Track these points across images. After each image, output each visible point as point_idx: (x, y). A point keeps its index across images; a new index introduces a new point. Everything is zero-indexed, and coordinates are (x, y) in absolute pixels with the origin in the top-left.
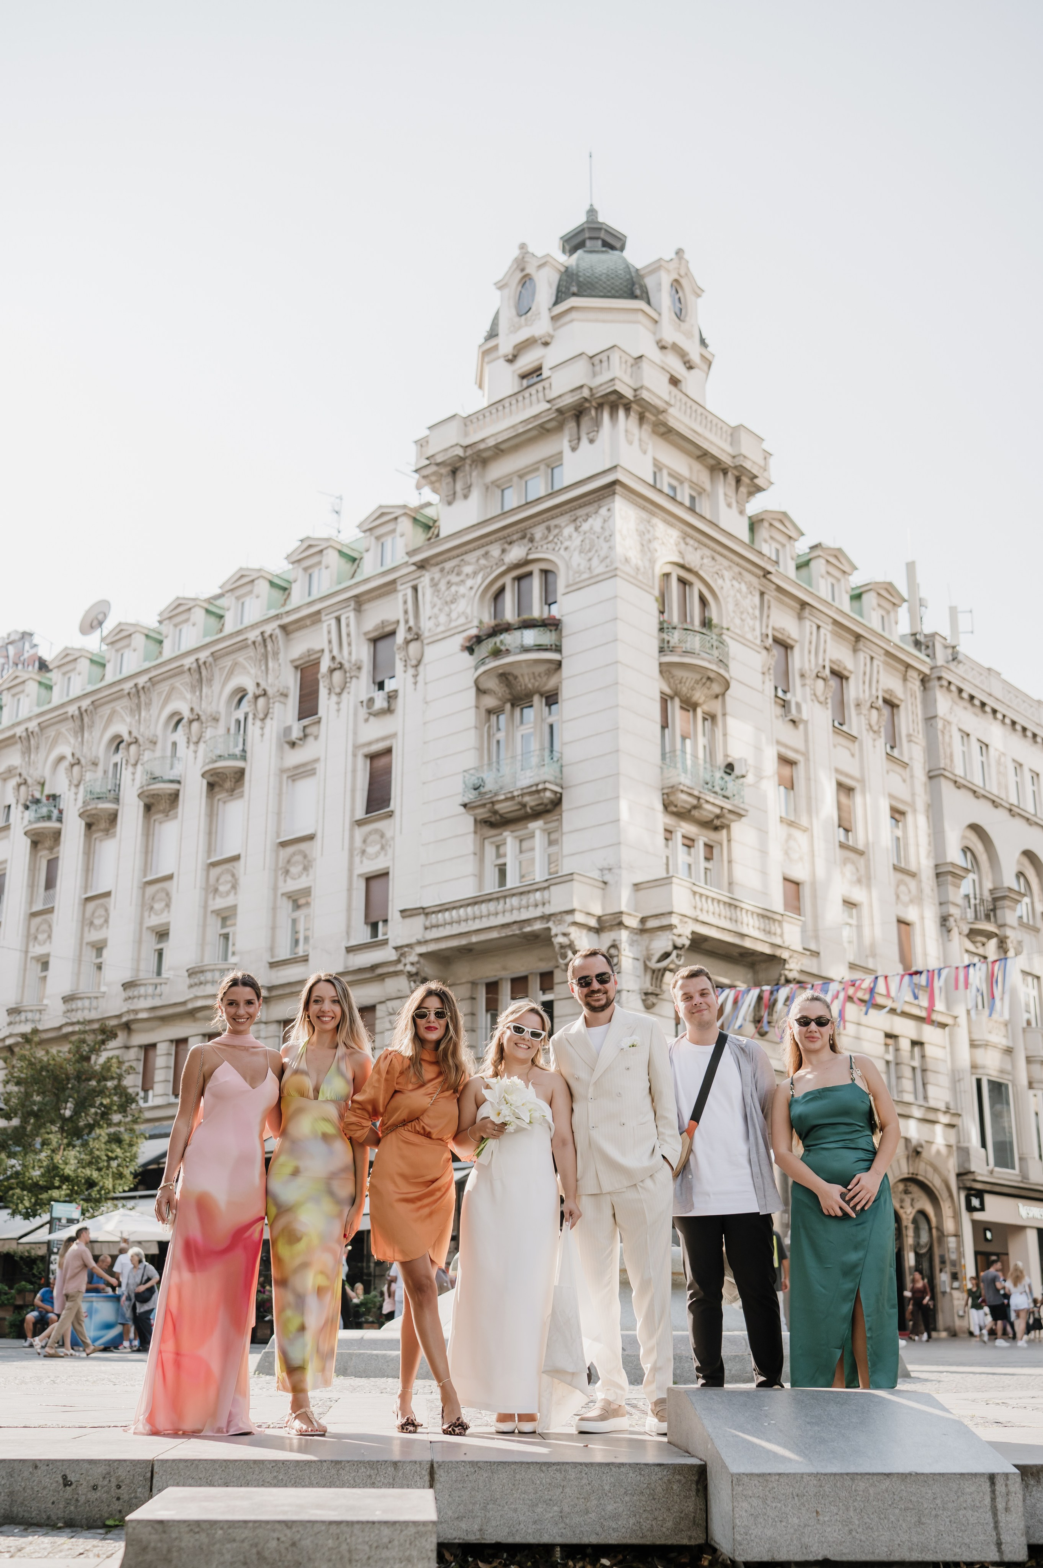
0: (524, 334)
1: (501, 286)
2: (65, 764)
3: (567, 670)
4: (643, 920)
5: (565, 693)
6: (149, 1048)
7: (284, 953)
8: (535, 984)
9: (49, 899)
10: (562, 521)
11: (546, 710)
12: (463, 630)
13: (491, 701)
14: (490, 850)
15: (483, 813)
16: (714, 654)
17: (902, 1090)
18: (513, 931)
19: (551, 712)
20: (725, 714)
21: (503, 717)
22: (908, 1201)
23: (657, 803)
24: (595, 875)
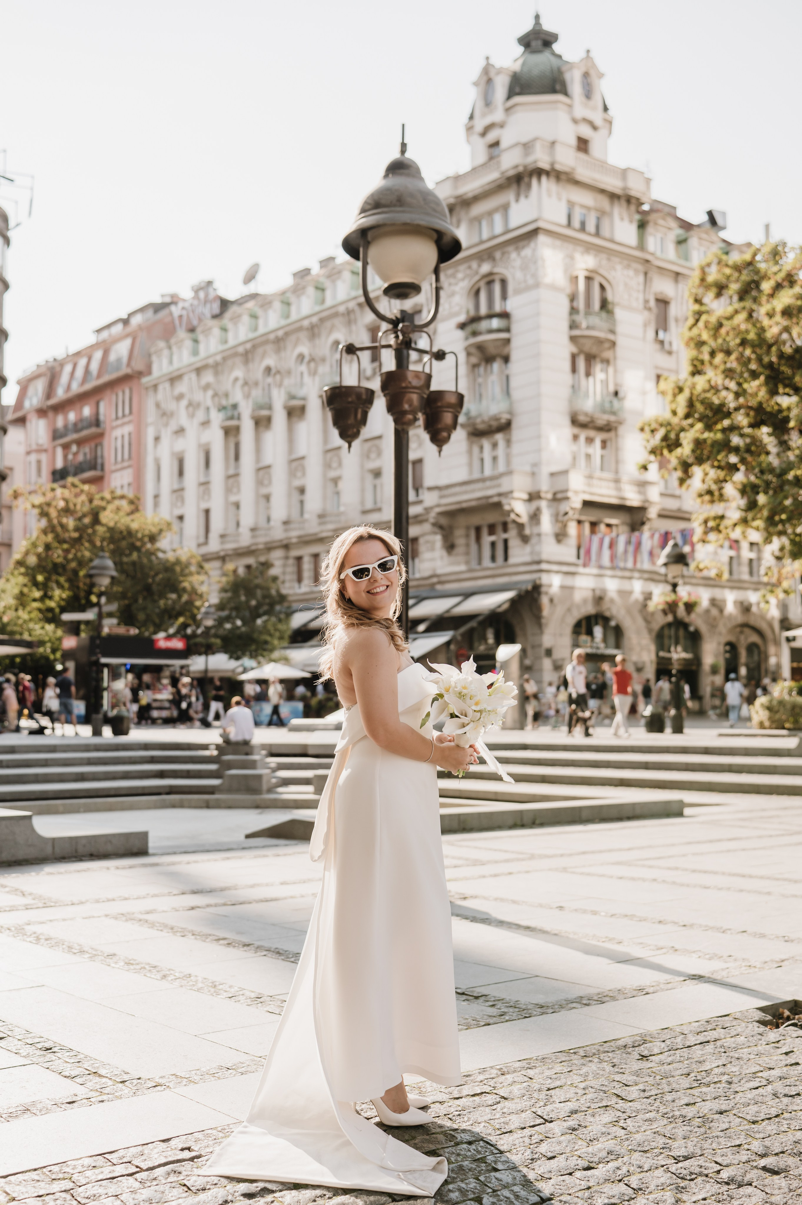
0: (488, 121)
1: (476, 84)
2: (240, 383)
3: (514, 344)
4: (555, 494)
5: (514, 357)
6: (299, 559)
7: (369, 505)
8: (499, 529)
9: (237, 467)
10: (510, 249)
11: (503, 366)
12: (457, 314)
13: (474, 360)
14: (476, 450)
15: (470, 429)
16: (605, 325)
17: (740, 573)
18: (483, 502)
19: (506, 367)
20: (615, 358)
21: (482, 369)
22: (742, 638)
23: (567, 421)
24: (528, 468)
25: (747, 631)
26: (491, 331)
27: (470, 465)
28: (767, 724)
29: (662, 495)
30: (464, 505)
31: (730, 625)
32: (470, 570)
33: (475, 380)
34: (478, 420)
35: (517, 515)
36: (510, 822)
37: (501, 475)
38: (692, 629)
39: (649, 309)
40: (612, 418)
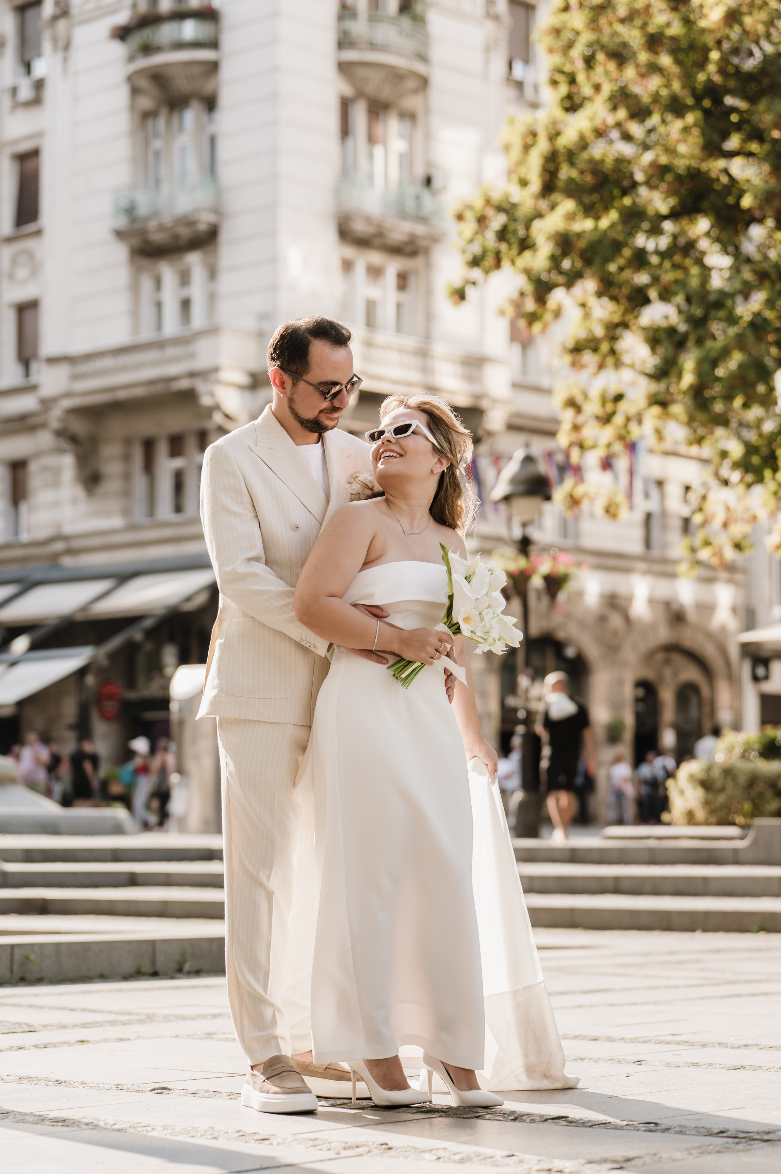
3: (227, 72)
5: (226, 99)
8: (190, 443)
11: (205, 118)
12: (114, 11)
13: (146, 103)
14: (147, 284)
15: (136, 241)
16: (407, 44)
17: (665, 546)
18: (160, 388)
19: (211, 121)
20: (427, 111)
21: (161, 122)
22: (668, 672)
23: (331, 234)
24: (250, 323)
25: (677, 658)
26: (180, 45)
27: (135, 314)
28: (700, 814)
29: (516, 386)
30: (122, 395)
31: (644, 646)
32: (131, 527)
33: (146, 144)
34: (152, 224)
35: (227, 416)
36: (128, 967)
37: (197, 335)
38: (570, 652)
39: (496, 18)
40: (420, 230)
